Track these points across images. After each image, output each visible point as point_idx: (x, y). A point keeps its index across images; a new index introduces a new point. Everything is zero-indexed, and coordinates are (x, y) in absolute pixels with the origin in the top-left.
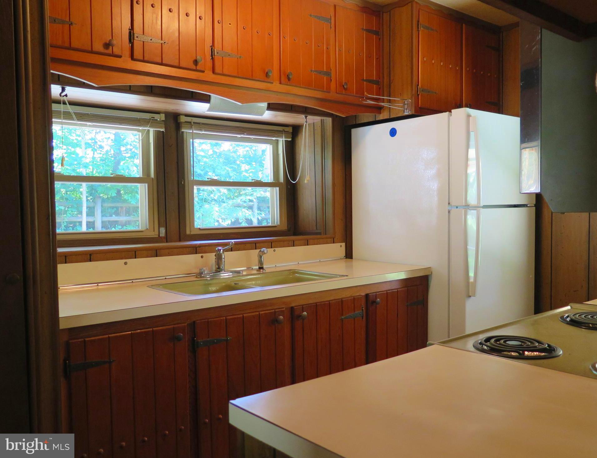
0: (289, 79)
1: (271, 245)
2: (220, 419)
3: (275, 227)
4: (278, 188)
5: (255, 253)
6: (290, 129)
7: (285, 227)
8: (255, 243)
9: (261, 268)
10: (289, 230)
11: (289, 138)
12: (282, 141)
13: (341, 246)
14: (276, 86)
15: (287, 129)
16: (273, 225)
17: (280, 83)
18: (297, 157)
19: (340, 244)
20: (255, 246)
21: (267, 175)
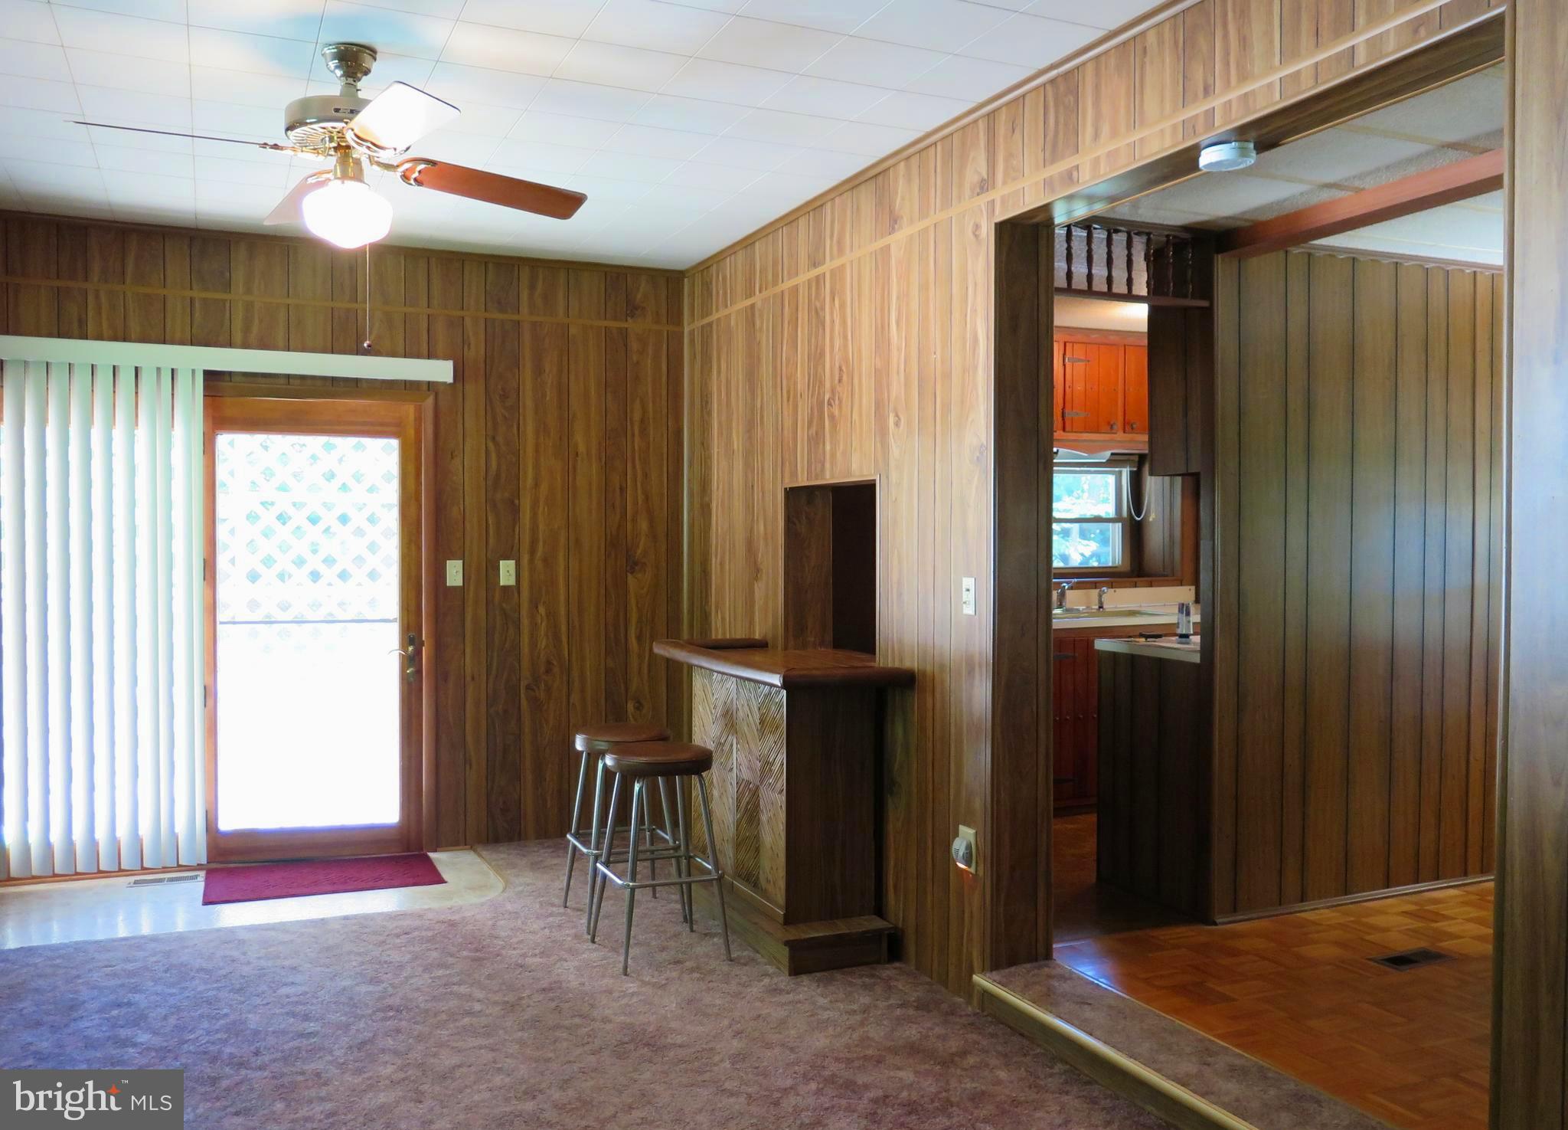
0: (1132, 429)
1: (1111, 586)
2: (1067, 719)
3: (1116, 567)
4: (1120, 524)
5: (1094, 593)
6: (1136, 458)
7: (1127, 568)
8: (1096, 583)
9: (1101, 607)
10: (1132, 571)
11: (1134, 467)
12: (1126, 473)
13: (1190, 590)
14: (1120, 436)
15: (1132, 458)
16: (1114, 565)
17: (1124, 432)
18: (1144, 487)
19: (1189, 587)
20: (1095, 586)
21: (1108, 510)
